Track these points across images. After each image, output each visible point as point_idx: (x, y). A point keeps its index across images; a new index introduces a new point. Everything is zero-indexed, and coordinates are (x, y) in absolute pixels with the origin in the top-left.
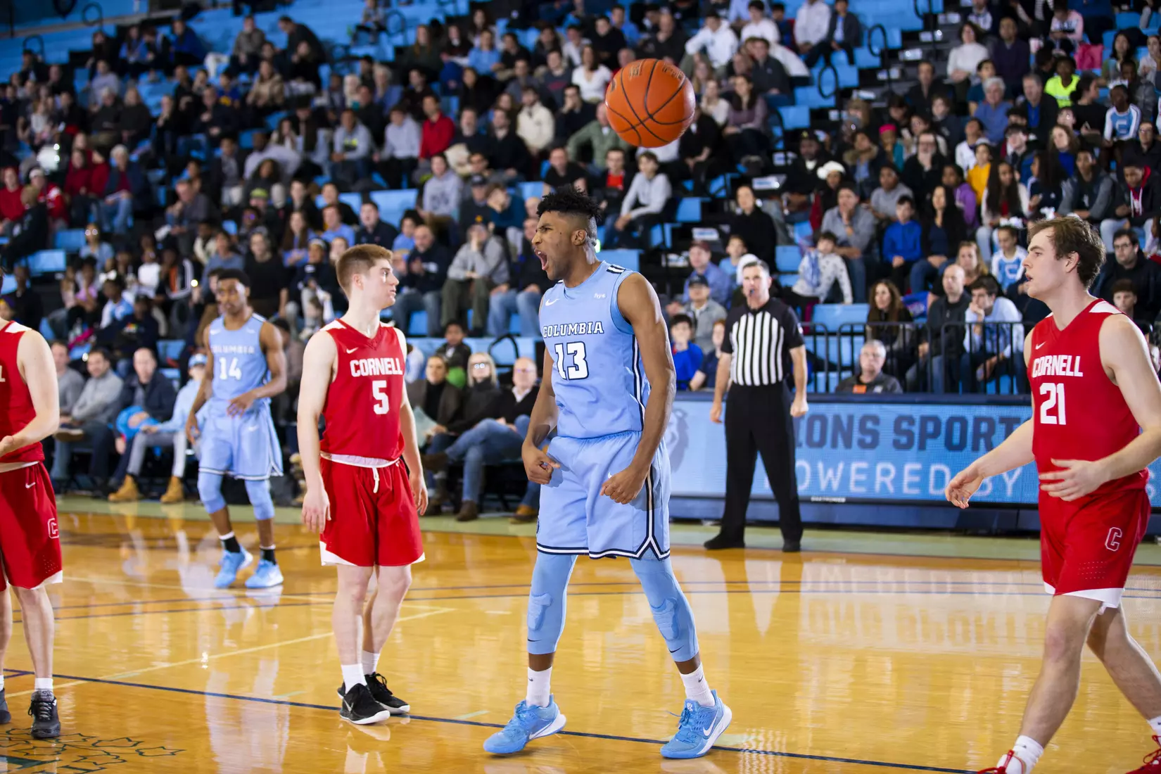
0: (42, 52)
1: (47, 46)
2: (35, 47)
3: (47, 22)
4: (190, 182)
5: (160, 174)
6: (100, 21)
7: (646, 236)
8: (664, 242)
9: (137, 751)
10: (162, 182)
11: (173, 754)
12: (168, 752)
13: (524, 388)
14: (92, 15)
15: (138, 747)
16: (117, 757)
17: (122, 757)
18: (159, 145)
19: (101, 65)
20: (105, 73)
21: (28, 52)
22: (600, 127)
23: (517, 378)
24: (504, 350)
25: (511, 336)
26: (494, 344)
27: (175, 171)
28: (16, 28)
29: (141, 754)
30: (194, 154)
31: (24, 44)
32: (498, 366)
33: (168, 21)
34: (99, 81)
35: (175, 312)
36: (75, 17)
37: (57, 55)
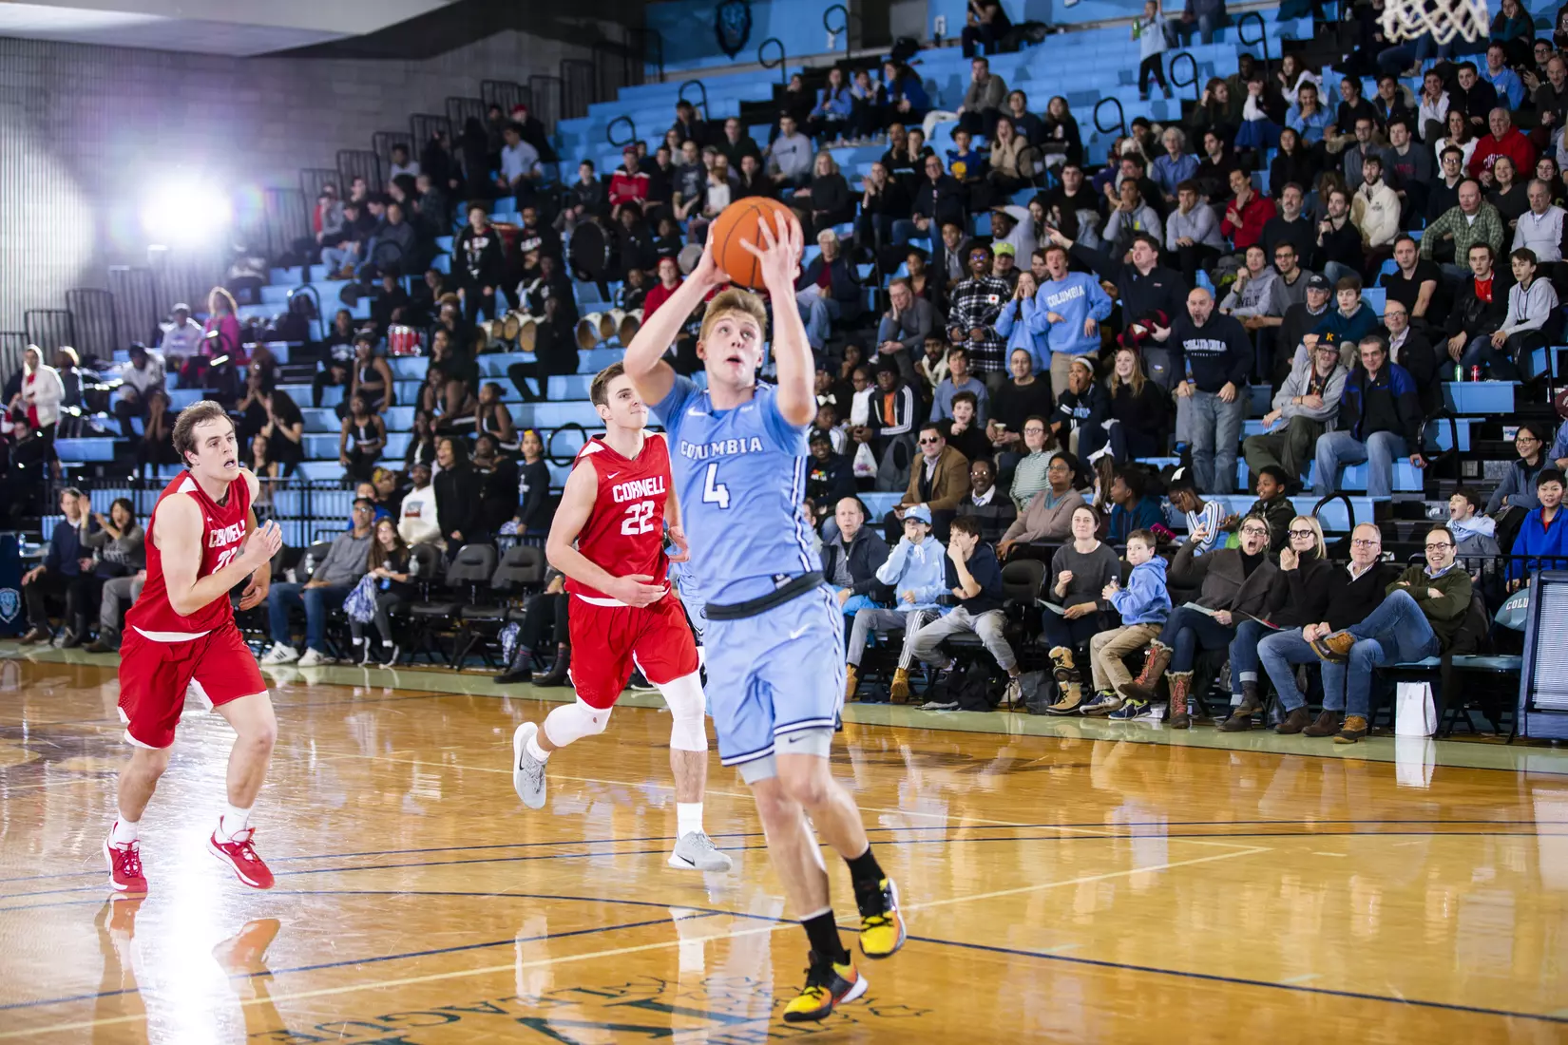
0: (704, 103)
1: (709, 94)
2: (693, 96)
3: (706, 62)
4: (908, 281)
5: (864, 271)
6: (782, 61)
7: (1527, 360)
8: (1549, 371)
9: (871, 1009)
10: (872, 280)
11: (918, 1014)
12: (911, 1012)
13: (1363, 565)
14: (771, 53)
15: (872, 1004)
16: (846, 1016)
17: (852, 1016)
18: (865, 229)
19: (786, 123)
20: (790, 135)
21: (683, 104)
22: (1463, 215)
23: (1354, 551)
24: (1336, 513)
25: (1345, 495)
26: (1321, 503)
27: (888, 265)
28: (668, 69)
29: (877, 1013)
30: (915, 242)
31: (681, 91)
32: (1327, 534)
33: (876, 63)
34: (783, 143)
35: (889, 454)
36: (748, 55)
37: (724, 107)
